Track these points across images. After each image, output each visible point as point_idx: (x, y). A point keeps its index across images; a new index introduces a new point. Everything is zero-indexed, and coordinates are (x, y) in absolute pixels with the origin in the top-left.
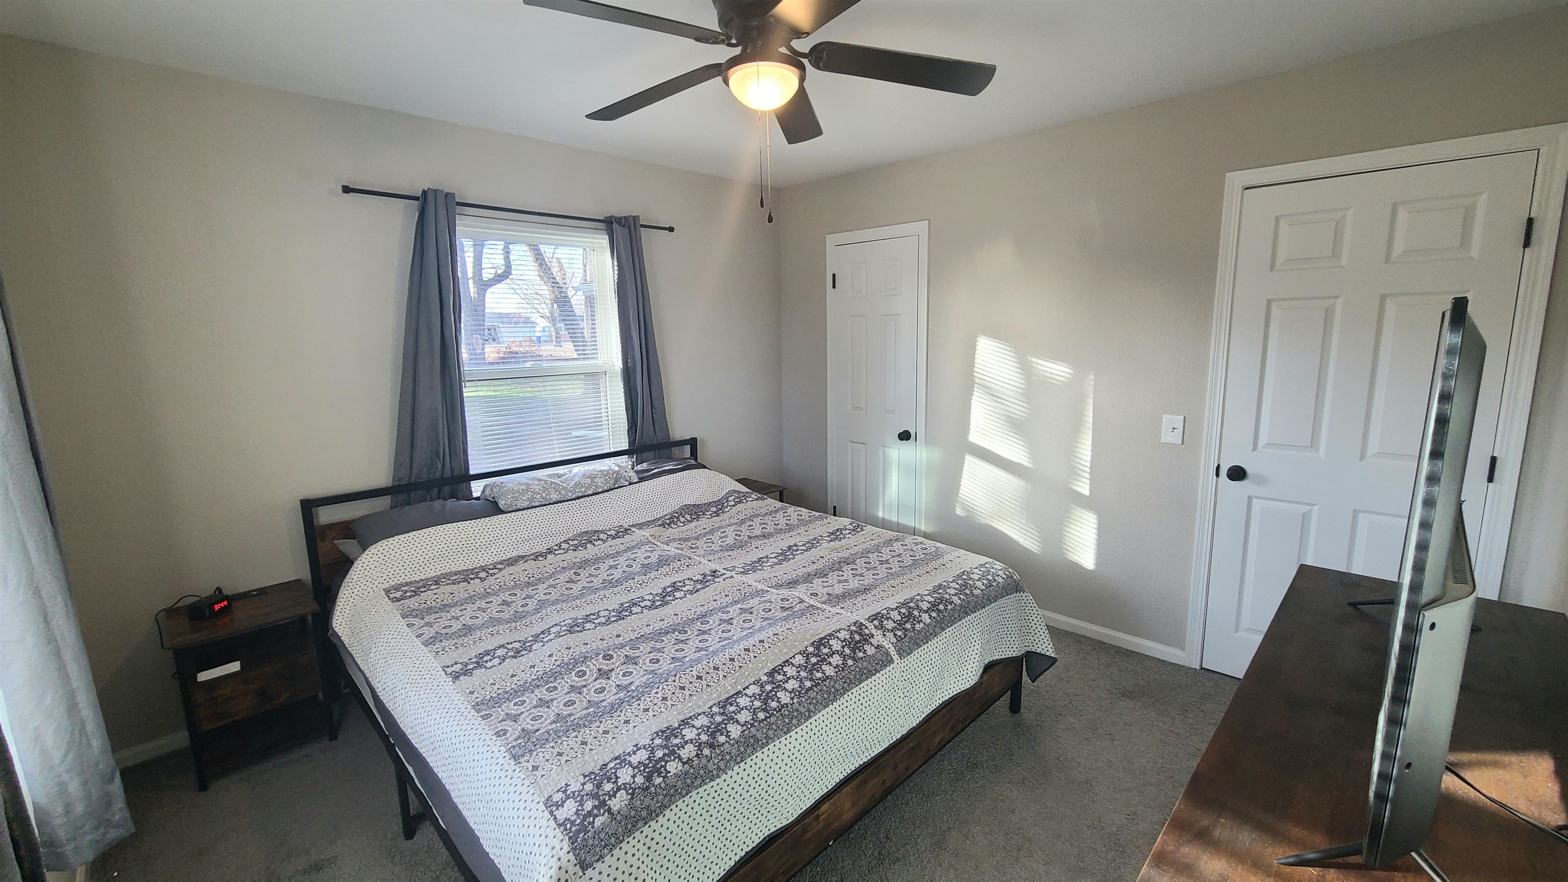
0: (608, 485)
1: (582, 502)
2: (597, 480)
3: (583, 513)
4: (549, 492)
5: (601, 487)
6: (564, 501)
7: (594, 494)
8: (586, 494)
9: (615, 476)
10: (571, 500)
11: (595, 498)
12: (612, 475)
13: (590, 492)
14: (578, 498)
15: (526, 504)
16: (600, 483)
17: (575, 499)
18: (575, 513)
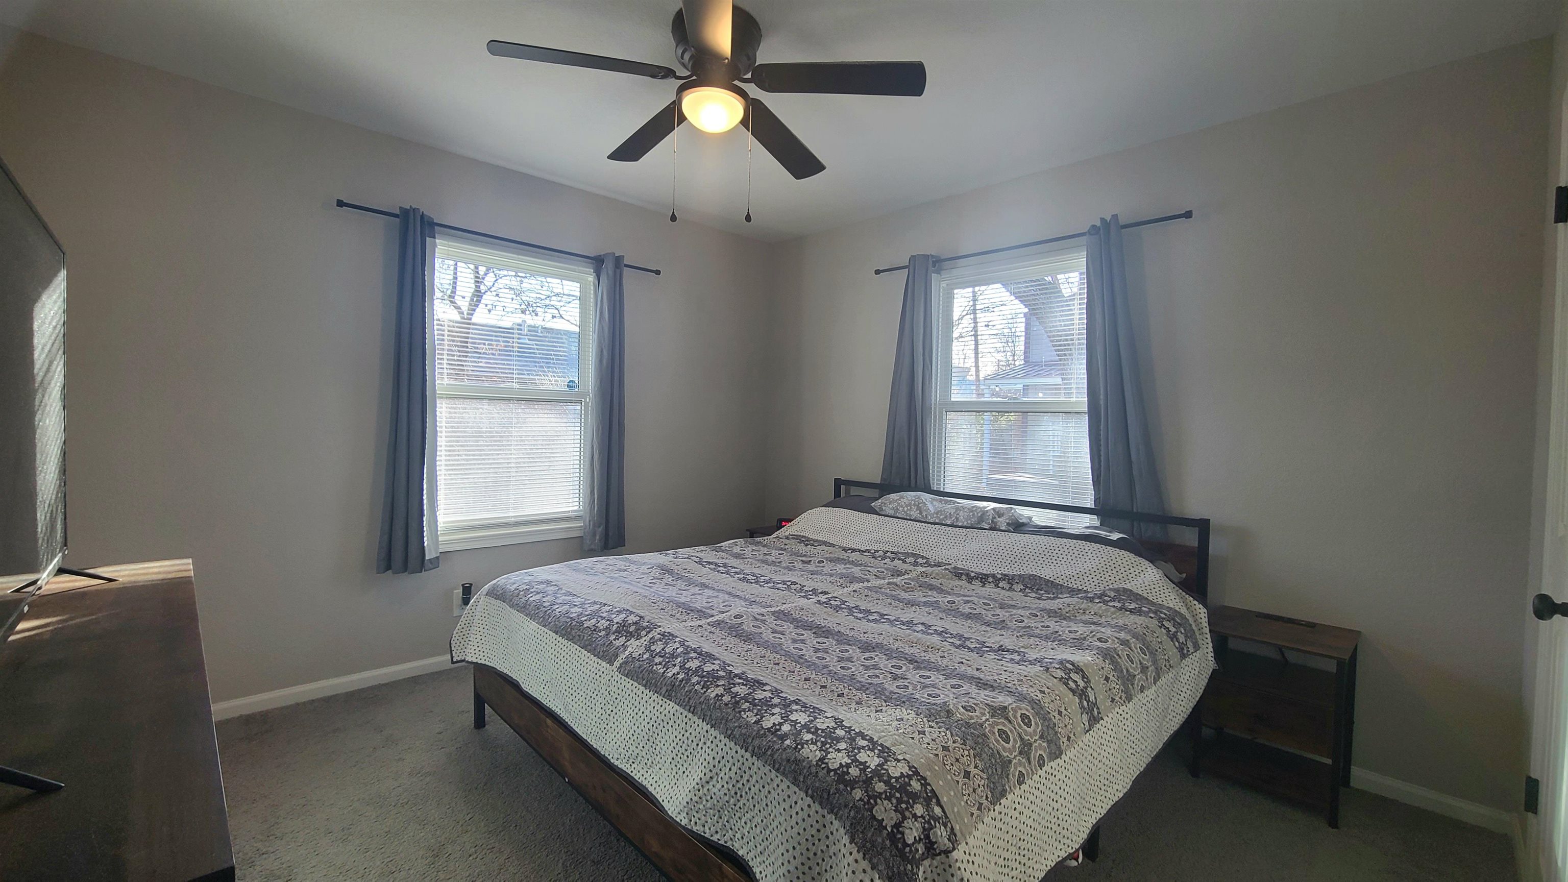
0: (969, 522)
1: (937, 529)
2: (961, 513)
3: (936, 540)
4: (911, 508)
5: (961, 521)
6: (922, 522)
7: (952, 526)
8: (943, 522)
9: (979, 515)
10: (928, 523)
11: (951, 530)
12: (977, 514)
13: (949, 522)
14: (935, 524)
15: (891, 512)
16: (962, 520)
17: (931, 523)
18: (929, 537)
